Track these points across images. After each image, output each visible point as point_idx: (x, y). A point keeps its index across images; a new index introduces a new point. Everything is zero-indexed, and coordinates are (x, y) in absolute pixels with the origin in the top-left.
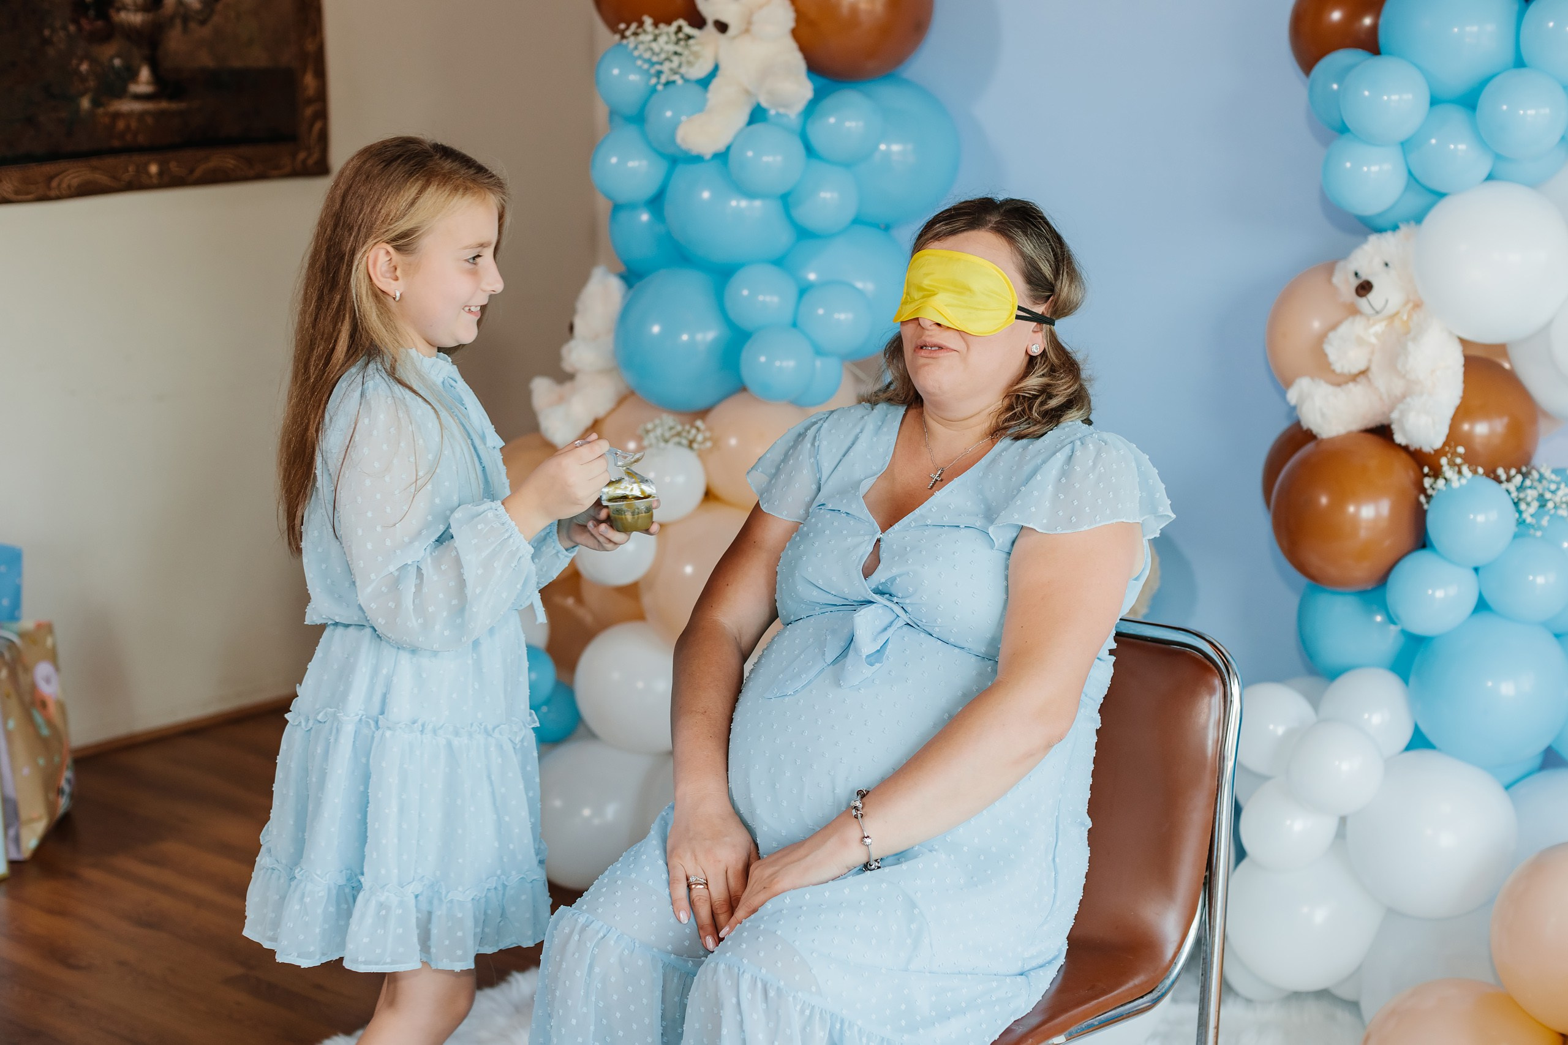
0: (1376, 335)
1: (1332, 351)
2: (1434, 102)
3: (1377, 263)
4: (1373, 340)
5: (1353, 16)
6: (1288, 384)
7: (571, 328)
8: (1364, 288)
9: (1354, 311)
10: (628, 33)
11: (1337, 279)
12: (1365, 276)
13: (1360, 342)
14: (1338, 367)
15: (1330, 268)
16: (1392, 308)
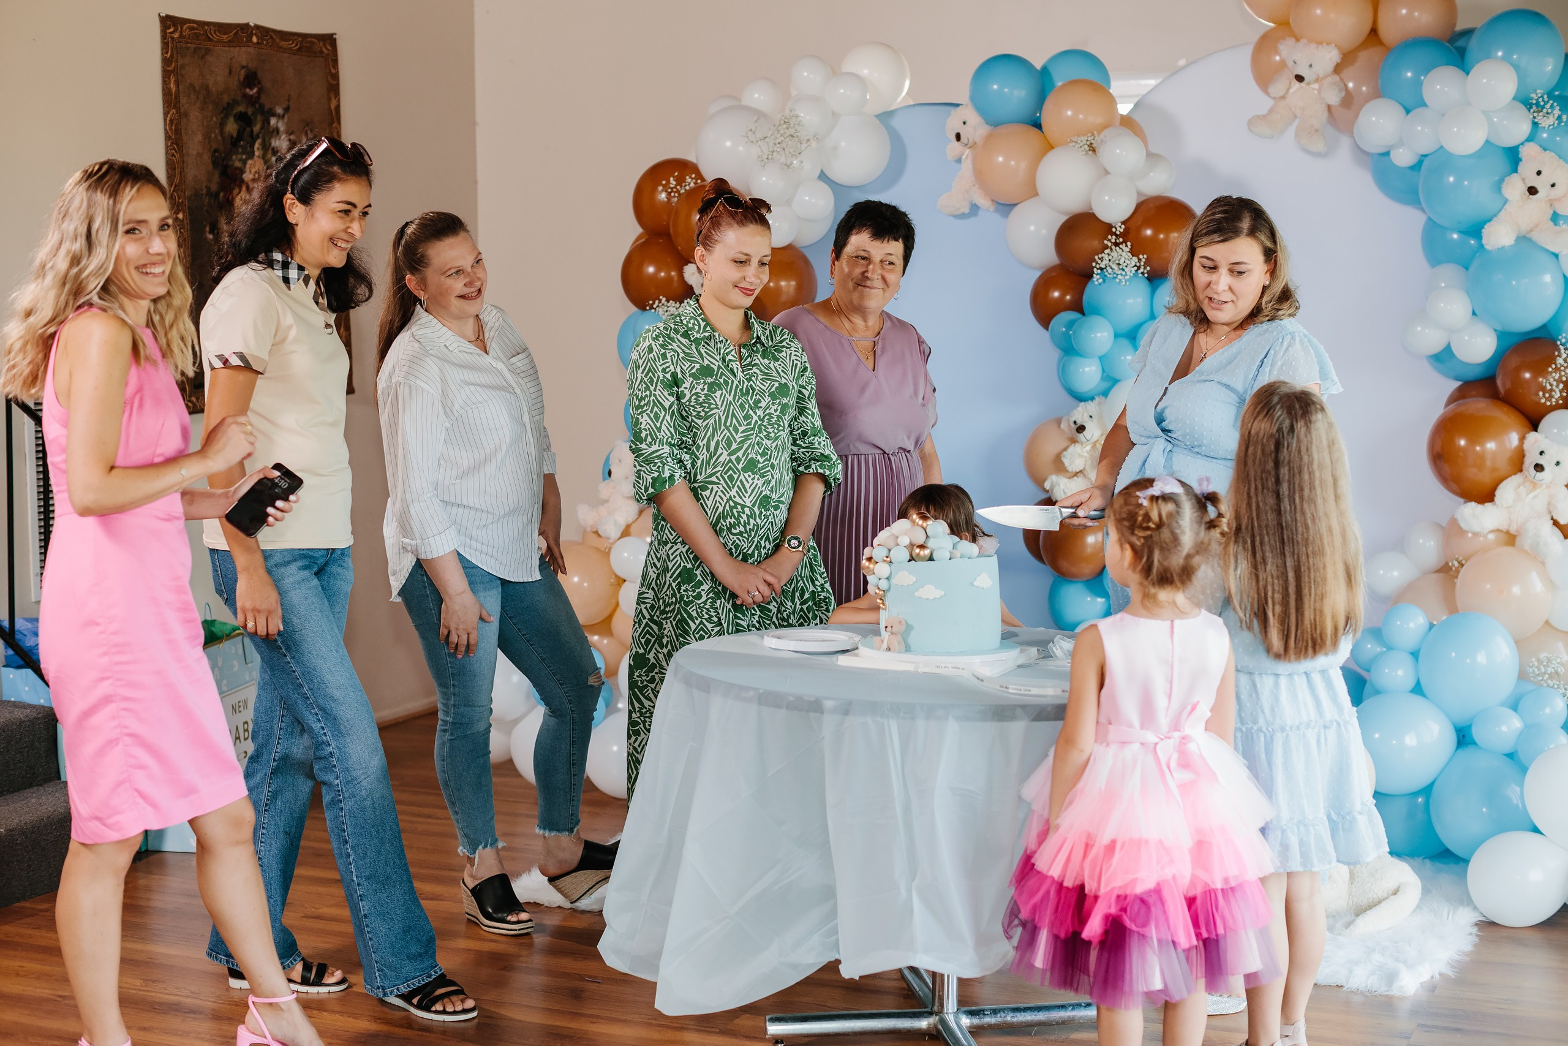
0: (1087, 452)
1: (1066, 461)
2: (1116, 336)
3: (1086, 416)
4: (1085, 454)
5: (1063, 295)
6: (1045, 480)
7: (610, 473)
8: (1081, 429)
9: (1074, 441)
10: (655, 306)
11: (1063, 426)
12: (1079, 422)
13: (1080, 456)
14: (1070, 469)
15: (1059, 422)
16: (1095, 438)
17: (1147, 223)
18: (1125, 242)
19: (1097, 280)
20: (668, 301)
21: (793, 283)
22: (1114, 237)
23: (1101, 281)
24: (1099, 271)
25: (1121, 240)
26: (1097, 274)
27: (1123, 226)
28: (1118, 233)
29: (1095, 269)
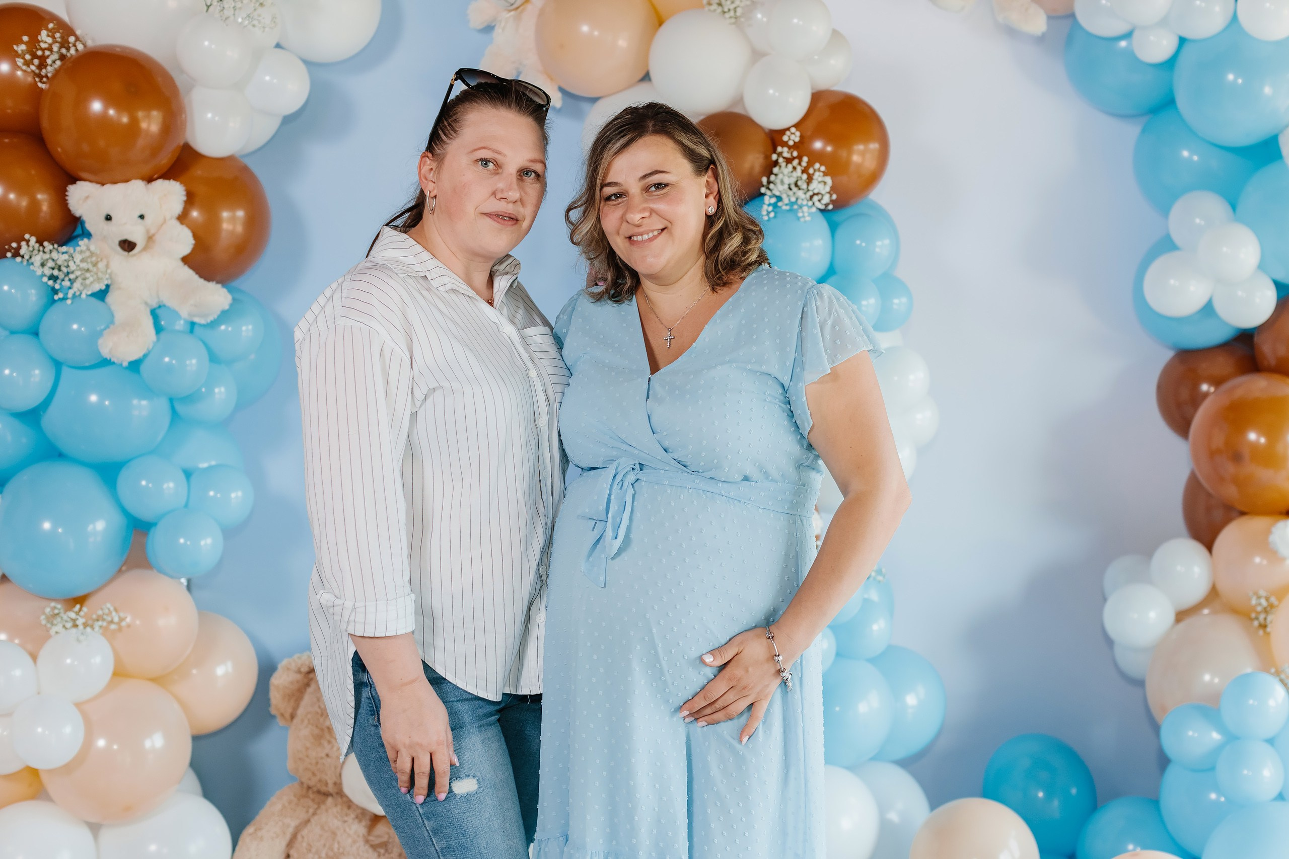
17: (821, 131)
18: (800, 158)
19: (768, 213)
20: (40, 242)
21: (240, 214)
22: (786, 149)
23: (772, 215)
24: (773, 200)
25: (795, 154)
26: (769, 205)
27: (798, 134)
28: (791, 143)
29: (766, 198)
